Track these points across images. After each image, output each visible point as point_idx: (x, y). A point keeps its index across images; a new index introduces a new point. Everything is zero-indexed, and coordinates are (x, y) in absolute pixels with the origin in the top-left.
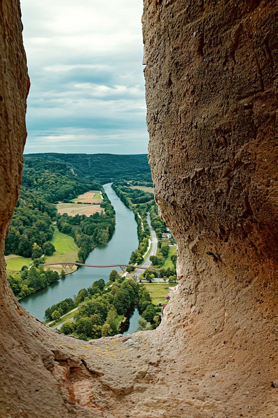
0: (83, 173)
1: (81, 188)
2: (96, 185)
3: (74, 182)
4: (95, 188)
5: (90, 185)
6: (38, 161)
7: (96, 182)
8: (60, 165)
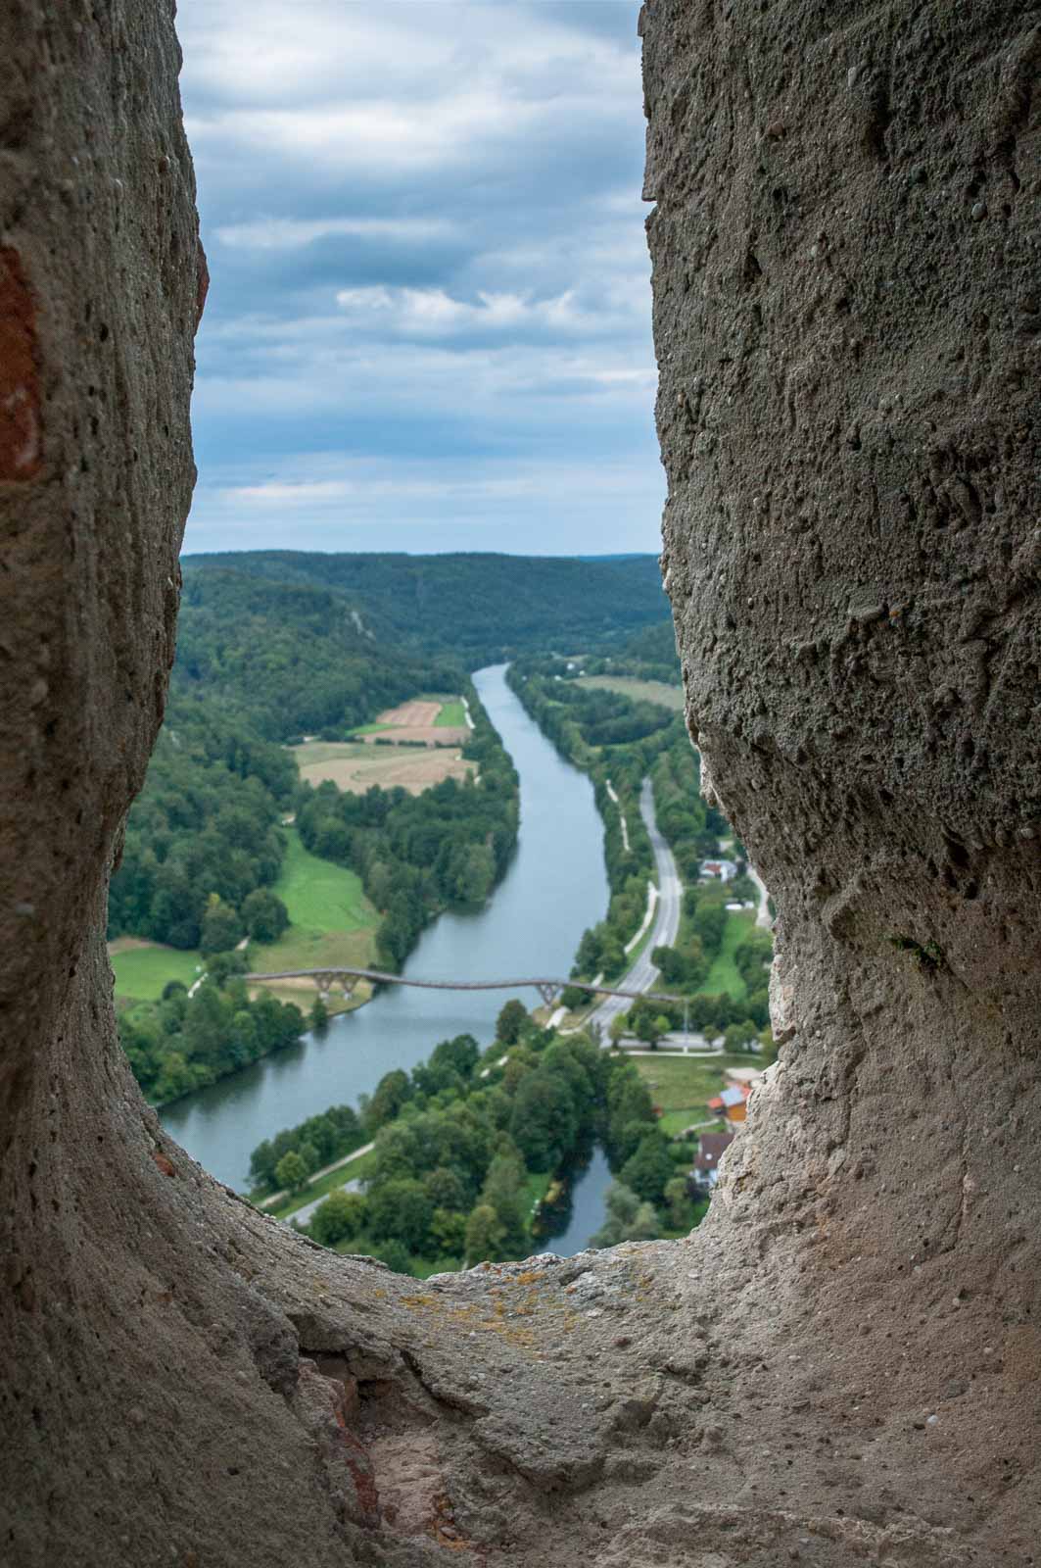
0: (399, 627)
1: (389, 684)
2: (446, 676)
3: (362, 663)
4: (441, 686)
5: (422, 674)
6: (226, 581)
7: (447, 662)
8: (310, 595)
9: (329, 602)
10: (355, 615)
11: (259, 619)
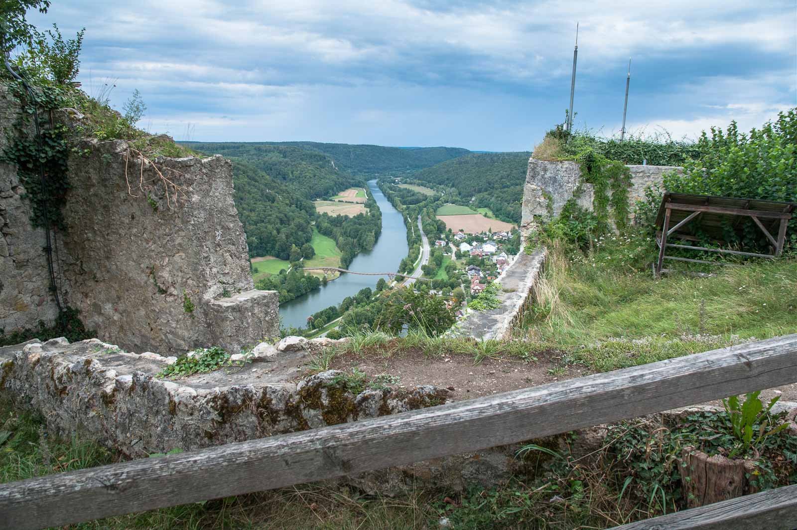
0: (345, 166)
1: (342, 184)
2: (359, 182)
3: (334, 177)
4: (358, 185)
5: (352, 181)
6: (294, 151)
7: (360, 178)
8: (319, 156)
9: (325, 158)
10: (332, 163)
11: (304, 163)
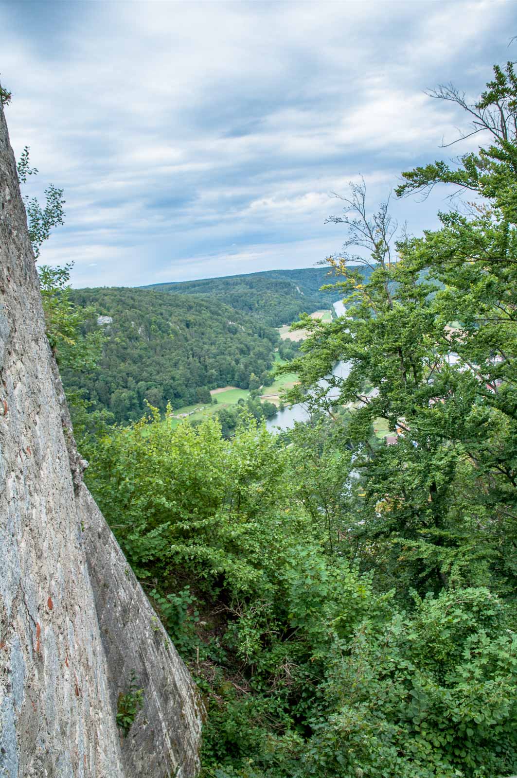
0: (312, 290)
1: (308, 308)
2: (325, 304)
3: (299, 302)
4: (324, 307)
5: (317, 304)
6: (260, 281)
7: (326, 300)
8: (284, 283)
9: (290, 285)
10: (298, 288)
11: (269, 291)
